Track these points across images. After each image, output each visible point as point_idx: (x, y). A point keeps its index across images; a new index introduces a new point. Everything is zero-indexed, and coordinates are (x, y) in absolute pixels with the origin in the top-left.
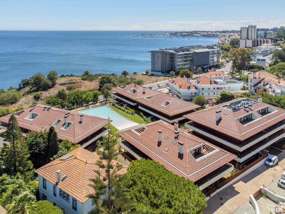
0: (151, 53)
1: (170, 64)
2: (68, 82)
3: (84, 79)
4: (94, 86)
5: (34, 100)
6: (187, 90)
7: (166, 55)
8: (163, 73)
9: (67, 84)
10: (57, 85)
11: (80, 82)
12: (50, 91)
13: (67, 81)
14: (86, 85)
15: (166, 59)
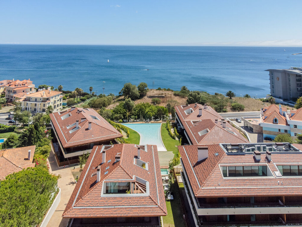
2: (157, 95)
3: (176, 95)
6: (272, 124)
9: (156, 97)
10: (146, 97)
11: (170, 97)
13: (157, 94)
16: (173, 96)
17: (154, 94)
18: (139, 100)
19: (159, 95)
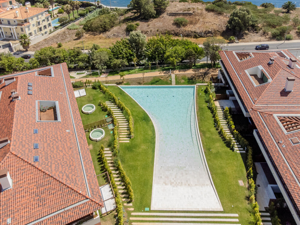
3: (208, 10)
4: (218, 25)
5: (125, 33)
10: (165, 15)
12: (151, 22)
13: (181, 10)
14: (207, 20)
16: (205, 12)
19: (185, 11)
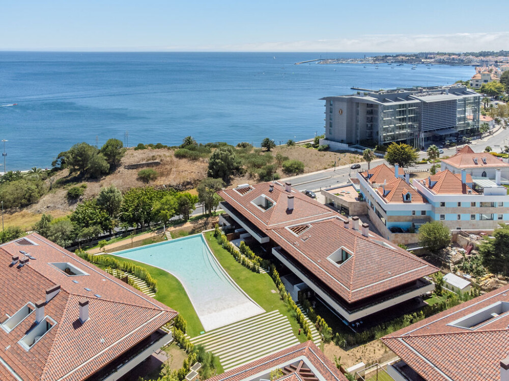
0: (325, 101)
1: (367, 125)
2: (144, 162)
3: (179, 156)
4: (196, 173)
5: (66, 201)
6: (402, 203)
7: (358, 107)
8: (350, 144)
9: (142, 166)
10: (121, 169)
11: (171, 161)
12: (103, 181)
13: (143, 159)
14: (181, 168)
15: (358, 114)
16: (175, 159)
17: (136, 159)
18: (109, 177)
19: (148, 160)
